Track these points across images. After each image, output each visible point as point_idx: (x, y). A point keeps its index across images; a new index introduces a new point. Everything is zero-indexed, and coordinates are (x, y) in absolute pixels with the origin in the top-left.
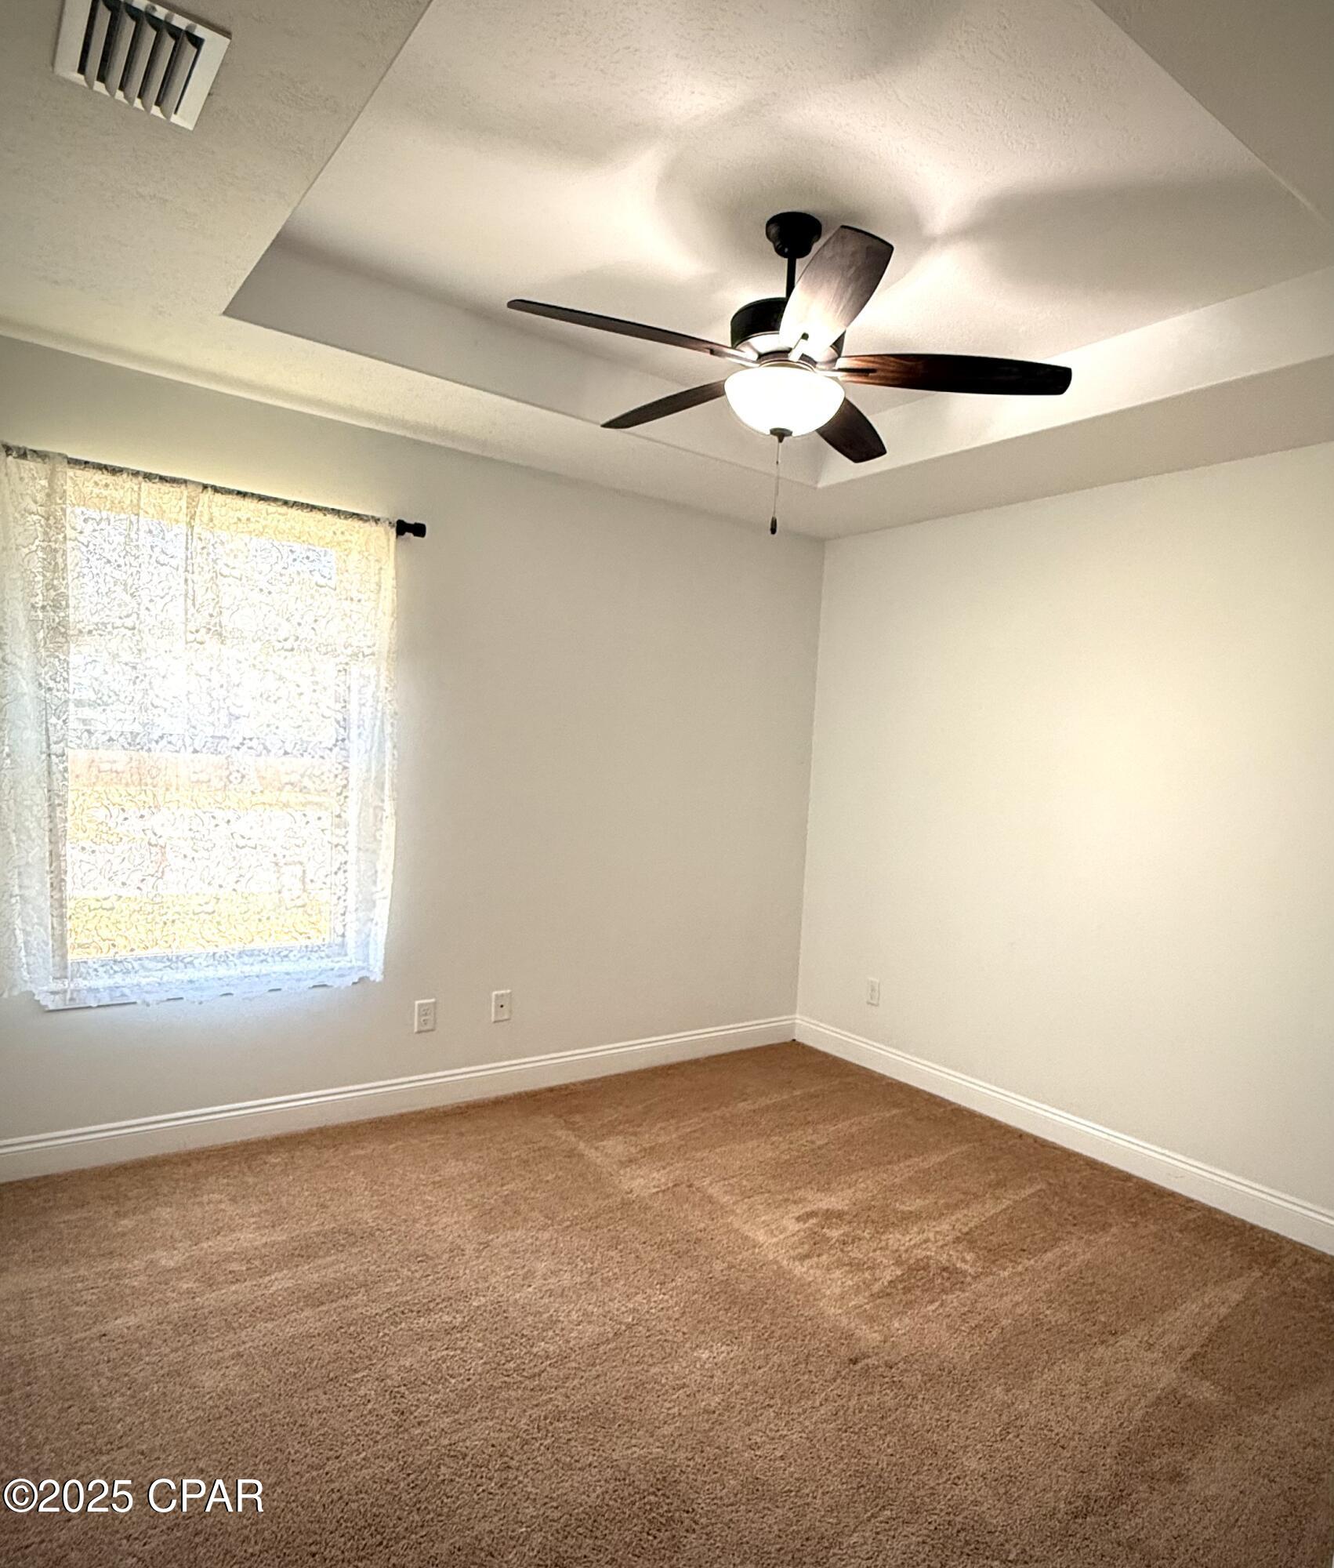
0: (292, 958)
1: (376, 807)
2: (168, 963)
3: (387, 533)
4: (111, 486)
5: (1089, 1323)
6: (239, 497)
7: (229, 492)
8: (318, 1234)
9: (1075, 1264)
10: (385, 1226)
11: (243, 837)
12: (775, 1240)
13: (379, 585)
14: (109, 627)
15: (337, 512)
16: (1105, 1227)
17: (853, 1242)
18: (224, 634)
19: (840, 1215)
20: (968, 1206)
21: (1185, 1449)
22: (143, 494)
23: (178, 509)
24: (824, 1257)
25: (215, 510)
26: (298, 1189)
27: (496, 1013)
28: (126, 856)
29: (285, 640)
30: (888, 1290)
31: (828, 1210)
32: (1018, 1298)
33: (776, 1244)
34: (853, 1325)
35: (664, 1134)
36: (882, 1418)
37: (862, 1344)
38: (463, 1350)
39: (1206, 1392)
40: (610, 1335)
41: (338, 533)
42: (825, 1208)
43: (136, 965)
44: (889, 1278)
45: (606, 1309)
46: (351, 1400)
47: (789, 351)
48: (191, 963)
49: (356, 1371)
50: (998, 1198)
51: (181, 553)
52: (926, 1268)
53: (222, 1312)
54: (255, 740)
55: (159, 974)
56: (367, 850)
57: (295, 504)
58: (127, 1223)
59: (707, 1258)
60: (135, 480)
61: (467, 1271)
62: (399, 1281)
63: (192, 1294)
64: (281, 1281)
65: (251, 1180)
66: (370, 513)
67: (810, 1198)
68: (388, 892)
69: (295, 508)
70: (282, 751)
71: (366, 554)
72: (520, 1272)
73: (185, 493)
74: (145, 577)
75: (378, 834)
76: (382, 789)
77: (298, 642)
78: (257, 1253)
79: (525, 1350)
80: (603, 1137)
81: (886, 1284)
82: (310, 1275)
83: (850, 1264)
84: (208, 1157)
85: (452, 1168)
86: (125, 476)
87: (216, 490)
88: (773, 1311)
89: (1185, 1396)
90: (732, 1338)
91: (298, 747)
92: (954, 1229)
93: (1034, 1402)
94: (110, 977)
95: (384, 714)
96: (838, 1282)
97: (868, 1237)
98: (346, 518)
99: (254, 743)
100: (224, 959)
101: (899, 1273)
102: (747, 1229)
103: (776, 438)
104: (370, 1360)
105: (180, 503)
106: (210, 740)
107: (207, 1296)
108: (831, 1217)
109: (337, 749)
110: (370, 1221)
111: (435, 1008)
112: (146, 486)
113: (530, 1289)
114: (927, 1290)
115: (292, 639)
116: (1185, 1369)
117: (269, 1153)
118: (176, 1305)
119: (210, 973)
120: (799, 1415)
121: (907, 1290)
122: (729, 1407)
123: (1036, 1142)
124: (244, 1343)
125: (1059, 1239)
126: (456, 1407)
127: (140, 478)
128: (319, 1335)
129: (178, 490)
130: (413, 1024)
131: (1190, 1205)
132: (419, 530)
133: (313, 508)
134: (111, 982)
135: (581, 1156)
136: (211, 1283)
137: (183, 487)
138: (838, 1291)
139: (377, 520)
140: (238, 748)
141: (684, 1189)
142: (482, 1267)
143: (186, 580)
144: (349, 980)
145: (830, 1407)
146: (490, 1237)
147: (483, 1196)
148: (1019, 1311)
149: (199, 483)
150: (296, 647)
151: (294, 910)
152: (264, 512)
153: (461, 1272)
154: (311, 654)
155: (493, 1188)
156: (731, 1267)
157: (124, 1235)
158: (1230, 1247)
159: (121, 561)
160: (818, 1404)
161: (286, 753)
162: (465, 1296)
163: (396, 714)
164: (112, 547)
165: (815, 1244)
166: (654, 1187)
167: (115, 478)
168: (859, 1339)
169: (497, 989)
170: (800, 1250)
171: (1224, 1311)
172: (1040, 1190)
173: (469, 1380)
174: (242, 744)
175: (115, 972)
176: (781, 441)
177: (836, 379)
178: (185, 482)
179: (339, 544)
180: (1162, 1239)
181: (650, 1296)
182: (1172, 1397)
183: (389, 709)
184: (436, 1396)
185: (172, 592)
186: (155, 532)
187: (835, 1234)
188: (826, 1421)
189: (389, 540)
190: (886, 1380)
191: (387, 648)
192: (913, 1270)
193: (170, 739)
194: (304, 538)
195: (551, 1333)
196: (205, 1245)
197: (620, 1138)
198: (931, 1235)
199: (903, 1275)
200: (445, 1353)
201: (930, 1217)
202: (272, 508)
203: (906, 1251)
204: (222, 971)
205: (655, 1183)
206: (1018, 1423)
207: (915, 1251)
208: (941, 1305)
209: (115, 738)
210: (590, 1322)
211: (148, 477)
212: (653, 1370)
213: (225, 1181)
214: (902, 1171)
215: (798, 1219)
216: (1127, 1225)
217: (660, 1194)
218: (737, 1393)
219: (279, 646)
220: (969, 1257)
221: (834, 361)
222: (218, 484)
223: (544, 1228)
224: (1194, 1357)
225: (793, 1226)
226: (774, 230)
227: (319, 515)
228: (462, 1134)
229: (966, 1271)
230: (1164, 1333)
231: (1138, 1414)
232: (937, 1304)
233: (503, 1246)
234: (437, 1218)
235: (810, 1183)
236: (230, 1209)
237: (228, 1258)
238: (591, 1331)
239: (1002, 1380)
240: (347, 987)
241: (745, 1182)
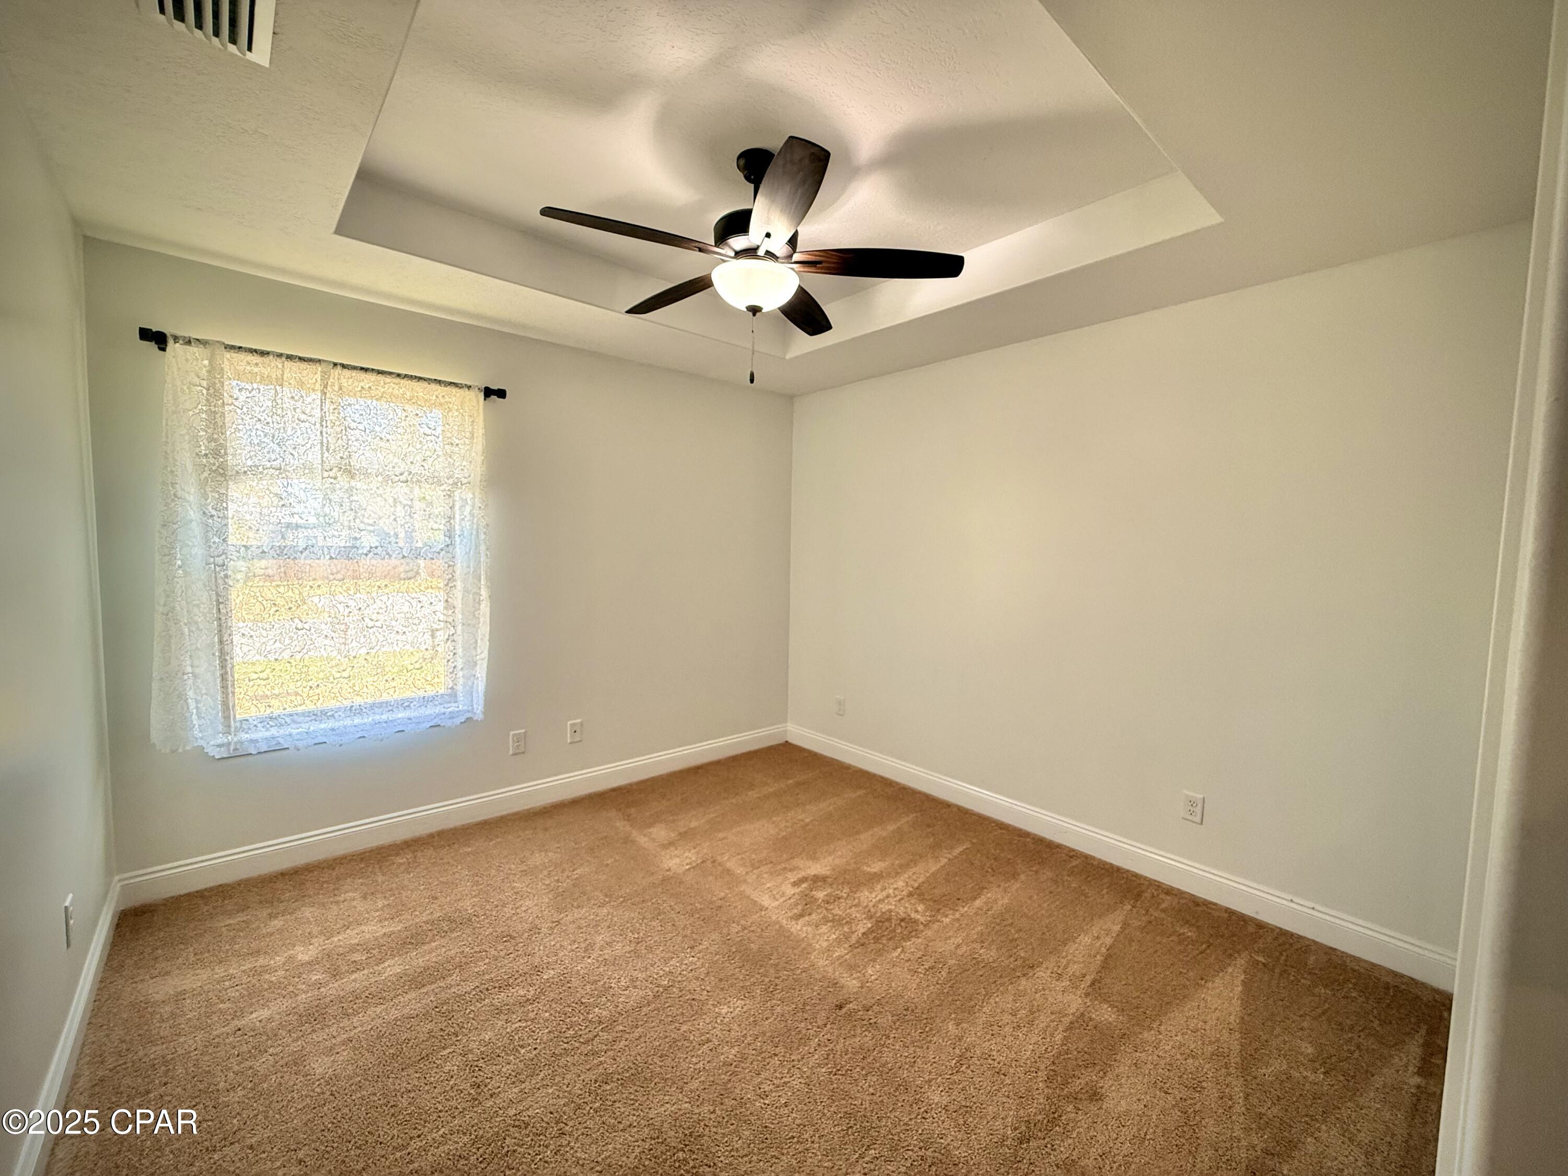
0: (413, 707)
1: (475, 593)
2: (314, 717)
3: (477, 396)
4: (260, 365)
5: (1012, 959)
6: (362, 371)
7: (355, 368)
8: (427, 923)
9: (997, 908)
10: (481, 912)
11: (372, 620)
12: (777, 903)
13: (472, 434)
14: (261, 468)
15: (439, 382)
16: (1015, 876)
17: (835, 901)
18: (353, 471)
19: (824, 879)
20: (916, 865)
21: (1098, 1068)
22: (287, 371)
23: (314, 380)
24: (814, 916)
25: (343, 381)
26: (416, 884)
27: (572, 737)
28: (278, 638)
29: (401, 474)
30: (862, 941)
31: (814, 876)
32: (959, 940)
33: (777, 908)
34: (837, 973)
35: (694, 820)
36: (864, 1058)
37: (845, 991)
38: (533, 1020)
39: (1105, 1014)
40: (650, 998)
41: (440, 397)
42: (813, 874)
43: (288, 720)
44: (862, 931)
45: (648, 973)
46: (438, 1076)
47: (758, 247)
48: (333, 716)
49: (444, 1048)
50: (937, 857)
51: (317, 413)
52: (889, 920)
53: (341, 999)
54: (379, 548)
55: (307, 726)
56: (469, 625)
57: (406, 376)
58: (277, 923)
59: (726, 922)
60: (278, 360)
61: (541, 948)
62: (487, 960)
63: (319, 985)
64: (393, 967)
65: (380, 879)
66: (464, 382)
67: (801, 866)
68: (485, 654)
69: (406, 379)
70: (401, 555)
71: (461, 411)
72: (583, 945)
73: (320, 369)
74: (289, 432)
75: (476, 613)
76: (480, 580)
77: (411, 476)
78: (376, 943)
79: (582, 1017)
80: (650, 825)
81: (860, 935)
82: (417, 959)
83: (833, 921)
84: (350, 860)
85: (538, 859)
86: (271, 357)
87: (344, 366)
88: (777, 965)
89: (1091, 1019)
90: (746, 992)
91: (413, 552)
92: (907, 885)
93: (978, 1034)
94: (267, 730)
95: (478, 525)
96: (825, 936)
97: (845, 895)
98: (445, 386)
99: (379, 550)
100: (359, 711)
101: (870, 925)
102: (755, 896)
103: (751, 314)
104: (457, 1036)
105: (316, 376)
106: (343, 549)
107: (331, 985)
108: (818, 881)
109: (443, 552)
110: (469, 908)
111: (525, 736)
112: (288, 364)
113: (589, 961)
114: (891, 939)
115: (406, 474)
116: (1087, 995)
117: (397, 855)
118: (304, 996)
119: (348, 722)
120: (799, 1061)
121: (877, 940)
122: (744, 1058)
123: (959, 809)
124: (355, 1028)
125: (984, 888)
126: (522, 1077)
127: (284, 359)
128: (417, 1015)
129: (314, 367)
130: (508, 748)
131: (1071, 854)
132: (501, 394)
133: (420, 379)
134: (268, 734)
135: (633, 842)
136: (335, 974)
137: (318, 364)
138: (825, 944)
139: (469, 387)
140: (366, 555)
141: (709, 864)
142: (553, 943)
143: (321, 433)
144: (457, 721)
145: (823, 1051)
146: (561, 916)
147: (558, 881)
148: (960, 952)
149: (330, 362)
150: (409, 479)
151: (415, 671)
152: (382, 382)
153: (537, 948)
154: (422, 485)
155: (566, 874)
156: (744, 928)
157: (272, 934)
158: (1105, 886)
159: (269, 420)
160: (812, 1050)
161: (404, 557)
162: (538, 970)
163: (487, 525)
164: (262, 409)
165: (807, 905)
166: (687, 864)
167: (264, 358)
168: (842, 987)
169: (570, 720)
170: (795, 911)
171: (1108, 941)
172: (967, 849)
173: (535, 1049)
174: (370, 551)
175: (271, 726)
176: (754, 315)
177: (792, 269)
178: (319, 361)
179: (441, 405)
180: (1056, 882)
181: (682, 960)
182: (1081, 1020)
183: (483, 523)
184: (508, 1067)
185: (311, 443)
186: (296, 398)
187: (820, 895)
188: (819, 1065)
189: (478, 401)
190: (865, 1022)
191: (479, 479)
192: (880, 921)
193: (312, 550)
194: (414, 401)
195: (604, 999)
196: (336, 939)
197: (663, 825)
198: (891, 891)
199: (872, 927)
200: (520, 1024)
201: (889, 875)
202: (388, 379)
203: (874, 906)
204: (357, 721)
205: (688, 861)
206: (968, 1054)
207: (880, 906)
208: (903, 951)
209: (266, 550)
210: (635, 987)
211: (290, 357)
212: (684, 1028)
213: (361, 881)
214: (866, 839)
215: (795, 884)
216: (1030, 873)
217: (692, 870)
218: (749, 1044)
219: (397, 479)
220: (920, 908)
221: (791, 256)
222: (345, 363)
223: (602, 905)
224: (1093, 984)
225: (790, 891)
226: (742, 162)
227: (425, 384)
228: (546, 830)
229: (918, 920)
230: (1068, 963)
231: (1058, 1037)
232: (899, 950)
233: (570, 923)
234: (522, 902)
235: (801, 854)
236: (360, 906)
237: (353, 949)
238: (636, 995)
239: (953, 1016)
240: (457, 726)
241: (754, 856)
